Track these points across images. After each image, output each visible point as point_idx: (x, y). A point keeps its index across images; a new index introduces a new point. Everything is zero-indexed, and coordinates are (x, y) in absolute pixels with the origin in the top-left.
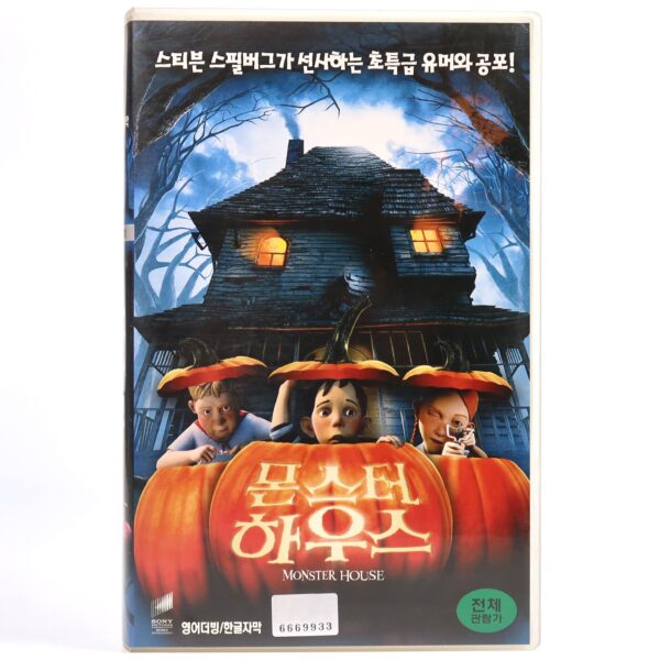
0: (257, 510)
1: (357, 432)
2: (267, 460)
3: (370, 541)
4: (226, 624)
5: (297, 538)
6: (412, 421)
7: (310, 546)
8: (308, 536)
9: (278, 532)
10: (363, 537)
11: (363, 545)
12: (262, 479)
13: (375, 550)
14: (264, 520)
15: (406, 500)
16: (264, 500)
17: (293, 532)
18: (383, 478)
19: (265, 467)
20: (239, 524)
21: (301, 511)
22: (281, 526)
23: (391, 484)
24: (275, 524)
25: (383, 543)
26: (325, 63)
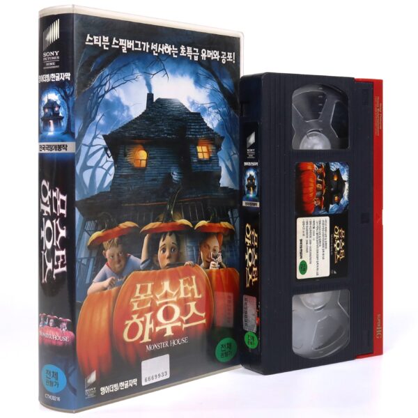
0: (135, 312)
1: (177, 260)
2: (139, 282)
3: (182, 321)
4: (121, 383)
5: (152, 326)
6: (198, 251)
7: (158, 329)
8: (157, 323)
9: (144, 323)
10: (180, 320)
11: (179, 324)
12: (137, 294)
13: (185, 326)
14: (138, 317)
15: (196, 296)
16: (138, 306)
17: (151, 323)
18: (187, 285)
19: (138, 286)
20: (127, 322)
21: (154, 309)
22: (145, 320)
23: (190, 288)
24: (142, 319)
25: (187, 322)
26: (162, 50)
